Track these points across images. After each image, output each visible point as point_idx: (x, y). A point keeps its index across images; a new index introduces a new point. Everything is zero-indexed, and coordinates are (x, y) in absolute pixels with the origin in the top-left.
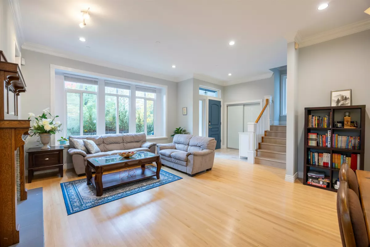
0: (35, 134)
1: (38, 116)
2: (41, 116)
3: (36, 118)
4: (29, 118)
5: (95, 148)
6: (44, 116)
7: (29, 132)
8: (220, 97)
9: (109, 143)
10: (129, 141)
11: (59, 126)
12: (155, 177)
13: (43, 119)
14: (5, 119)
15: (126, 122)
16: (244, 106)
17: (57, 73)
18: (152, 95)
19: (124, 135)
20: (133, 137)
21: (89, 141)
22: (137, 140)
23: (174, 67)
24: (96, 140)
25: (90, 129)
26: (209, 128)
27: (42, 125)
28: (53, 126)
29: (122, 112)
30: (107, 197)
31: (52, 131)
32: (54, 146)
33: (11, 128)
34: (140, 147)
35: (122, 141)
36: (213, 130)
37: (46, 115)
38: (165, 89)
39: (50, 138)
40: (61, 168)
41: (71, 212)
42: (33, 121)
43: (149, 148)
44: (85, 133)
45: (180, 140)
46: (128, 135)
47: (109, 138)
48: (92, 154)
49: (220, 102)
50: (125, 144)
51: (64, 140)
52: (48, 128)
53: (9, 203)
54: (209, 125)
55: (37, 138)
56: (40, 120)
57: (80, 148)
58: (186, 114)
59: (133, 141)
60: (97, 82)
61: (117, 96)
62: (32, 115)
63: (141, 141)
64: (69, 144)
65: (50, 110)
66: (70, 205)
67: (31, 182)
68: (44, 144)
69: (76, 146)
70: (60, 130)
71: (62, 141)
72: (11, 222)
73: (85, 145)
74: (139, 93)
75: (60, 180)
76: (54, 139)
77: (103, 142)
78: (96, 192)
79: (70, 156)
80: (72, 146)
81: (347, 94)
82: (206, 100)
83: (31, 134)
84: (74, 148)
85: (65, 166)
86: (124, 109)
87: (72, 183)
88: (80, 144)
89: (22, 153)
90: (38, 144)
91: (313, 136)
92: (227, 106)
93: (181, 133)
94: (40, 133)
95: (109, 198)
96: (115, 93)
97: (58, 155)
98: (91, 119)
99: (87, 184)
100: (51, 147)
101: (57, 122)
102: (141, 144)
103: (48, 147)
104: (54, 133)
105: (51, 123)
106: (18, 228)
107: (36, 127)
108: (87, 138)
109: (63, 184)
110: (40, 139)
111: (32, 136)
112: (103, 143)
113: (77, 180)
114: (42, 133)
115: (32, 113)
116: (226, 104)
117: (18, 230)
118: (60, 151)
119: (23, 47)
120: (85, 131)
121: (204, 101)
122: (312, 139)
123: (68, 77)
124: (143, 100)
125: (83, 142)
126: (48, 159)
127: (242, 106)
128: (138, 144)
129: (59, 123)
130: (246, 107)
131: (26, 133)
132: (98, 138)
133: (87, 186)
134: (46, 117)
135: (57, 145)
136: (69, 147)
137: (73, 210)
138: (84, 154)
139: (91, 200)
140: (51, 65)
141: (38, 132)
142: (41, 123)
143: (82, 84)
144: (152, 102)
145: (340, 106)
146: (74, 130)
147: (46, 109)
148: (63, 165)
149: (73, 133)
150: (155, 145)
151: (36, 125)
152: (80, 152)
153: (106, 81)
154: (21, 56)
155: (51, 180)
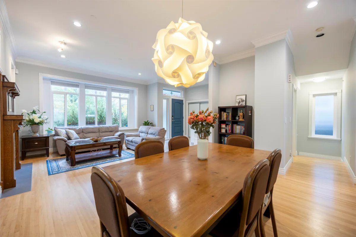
0: (27, 125)
1: (29, 112)
2: (32, 112)
3: (27, 114)
4: (22, 114)
5: (75, 136)
6: (34, 112)
7: (23, 123)
8: (183, 97)
9: (87, 132)
10: (103, 131)
11: (46, 120)
12: (117, 155)
13: (34, 115)
14: (8, 114)
15: (104, 117)
16: (200, 104)
17: (44, 79)
18: (127, 96)
19: (100, 127)
20: (107, 128)
21: (70, 131)
22: (110, 130)
23: (140, 74)
24: (76, 130)
25: (73, 122)
26: (172, 122)
27: (33, 119)
28: (41, 119)
29: (100, 109)
30: (78, 167)
31: (41, 123)
32: (42, 134)
33: (11, 120)
34: (113, 136)
35: (98, 131)
36: (176, 123)
37: (36, 111)
38: (136, 90)
39: (39, 128)
40: (47, 150)
41: (51, 174)
42: (26, 115)
43: (119, 136)
44: (68, 125)
45: (143, 130)
46: (104, 127)
47: (87, 128)
48: (72, 140)
49: (182, 101)
50: (101, 133)
51: (51, 130)
52: (37, 120)
53: (10, 163)
54: (172, 119)
55: (28, 128)
56: (31, 115)
57: (62, 135)
58: (153, 110)
59: (107, 131)
60: (78, 85)
61: (96, 96)
62: (24, 111)
63: (115, 131)
64: (54, 133)
65: (39, 107)
66: (51, 171)
67: (24, 160)
68: (34, 133)
69: (60, 134)
70: (47, 123)
71: (49, 131)
72: (11, 174)
73: (67, 134)
74: (114, 94)
75: (46, 159)
76: (43, 129)
77: (83, 132)
78: (70, 164)
79: (55, 141)
80: (57, 134)
81: (244, 98)
82: (169, 99)
83: (24, 125)
84: (58, 136)
85: (51, 150)
86: (102, 106)
87: (55, 160)
88: (62, 133)
89: (17, 137)
90: (29, 132)
91: (223, 126)
92: (189, 104)
93: (148, 125)
94: (31, 125)
95: (79, 167)
96: (94, 94)
97: (45, 140)
98: (73, 114)
99: (66, 160)
100: (40, 135)
101: (44, 117)
102: (114, 134)
103: (38, 135)
104: (42, 125)
105: (40, 117)
106: (15, 178)
107: (28, 120)
108: (69, 129)
109: (48, 161)
110: (31, 129)
111: (24, 127)
112: (81, 132)
113: (59, 159)
114: (33, 124)
115: (25, 110)
116: (187, 102)
117: (15, 179)
118: (47, 138)
119: (17, 60)
120: (69, 123)
121: (168, 100)
122: (223, 128)
123: (54, 82)
124: (118, 99)
125: (65, 131)
126: (37, 143)
127: (199, 104)
128: (112, 133)
129: (46, 117)
130: (201, 105)
131: (20, 124)
132: (78, 128)
133: (66, 161)
134: (36, 112)
135: (45, 134)
136: (54, 135)
137: (52, 173)
138: (65, 140)
139: (66, 168)
140: (40, 74)
141: (29, 124)
142: (31, 118)
143: (65, 87)
144: (126, 101)
145: (240, 106)
146: (59, 123)
147: (36, 107)
148: (49, 148)
149: (59, 125)
150: (123, 134)
151: (27, 119)
152: (62, 138)
153: (86, 85)
154: (15, 68)
155: (39, 159)
